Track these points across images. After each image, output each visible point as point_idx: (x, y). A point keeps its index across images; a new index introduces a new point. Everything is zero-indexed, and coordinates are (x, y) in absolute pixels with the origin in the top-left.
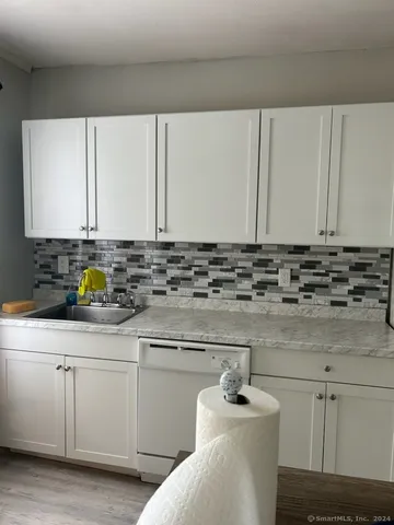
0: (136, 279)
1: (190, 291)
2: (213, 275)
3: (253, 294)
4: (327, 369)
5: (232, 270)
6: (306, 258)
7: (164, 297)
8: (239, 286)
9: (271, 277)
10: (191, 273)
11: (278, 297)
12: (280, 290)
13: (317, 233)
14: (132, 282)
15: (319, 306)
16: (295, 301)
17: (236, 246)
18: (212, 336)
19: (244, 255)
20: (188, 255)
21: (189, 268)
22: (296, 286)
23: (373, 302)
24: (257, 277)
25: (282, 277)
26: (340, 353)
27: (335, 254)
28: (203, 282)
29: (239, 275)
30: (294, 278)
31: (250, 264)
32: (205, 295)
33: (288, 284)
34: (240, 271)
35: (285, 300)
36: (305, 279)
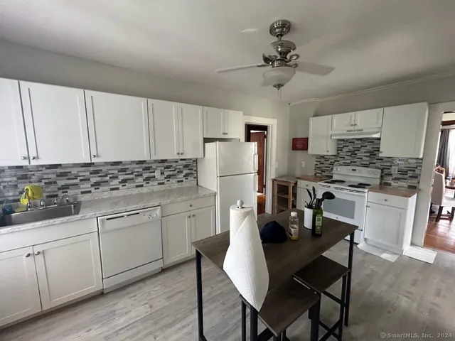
0: (66, 187)
1: (107, 188)
2: (121, 177)
3: (144, 183)
4: (191, 206)
5: (132, 173)
6: (166, 164)
7: (90, 194)
8: (137, 181)
9: (152, 174)
10: (108, 178)
11: (156, 183)
12: (157, 180)
13: (176, 154)
14: (63, 189)
15: (173, 183)
16: (163, 183)
17: (132, 162)
18: (141, 205)
19: (137, 166)
20: (104, 169)
21: (106, 176)
22: (163, 177)
23: (192, 178)
24: (145, 175)
25: (157, 174)
26: (194, 199)
27: (177, 162)
28: (116, 182)
29: (136, 175)
30: (162, 173)
31: (141, 170)
32: (118, 189)
33: (159, 177)
34: (136, 174)
35: (159, 184)
36: (166, 174)
